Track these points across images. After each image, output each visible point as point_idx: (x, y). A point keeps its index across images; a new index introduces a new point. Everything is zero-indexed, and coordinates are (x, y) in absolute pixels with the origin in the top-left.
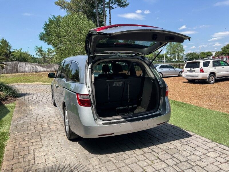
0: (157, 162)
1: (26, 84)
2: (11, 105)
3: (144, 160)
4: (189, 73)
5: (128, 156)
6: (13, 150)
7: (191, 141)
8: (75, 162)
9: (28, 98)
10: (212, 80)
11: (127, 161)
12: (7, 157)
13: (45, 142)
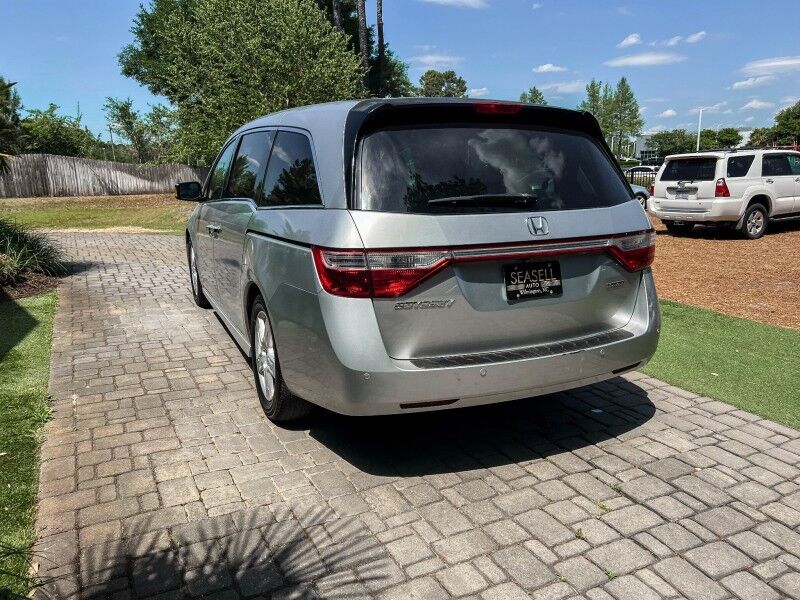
0: (621, 508)
1: (85, 231)
2: (40, 301)
3: (570, 499)
4: (673, 200)
5: (506, 482)
6: (73, 459)
7: (728, 434)
8: (312, 501)
9: (101, 278)
10: (756, 225)
11: (506, 502)
12: (53, 484)
13: (187, 429)
